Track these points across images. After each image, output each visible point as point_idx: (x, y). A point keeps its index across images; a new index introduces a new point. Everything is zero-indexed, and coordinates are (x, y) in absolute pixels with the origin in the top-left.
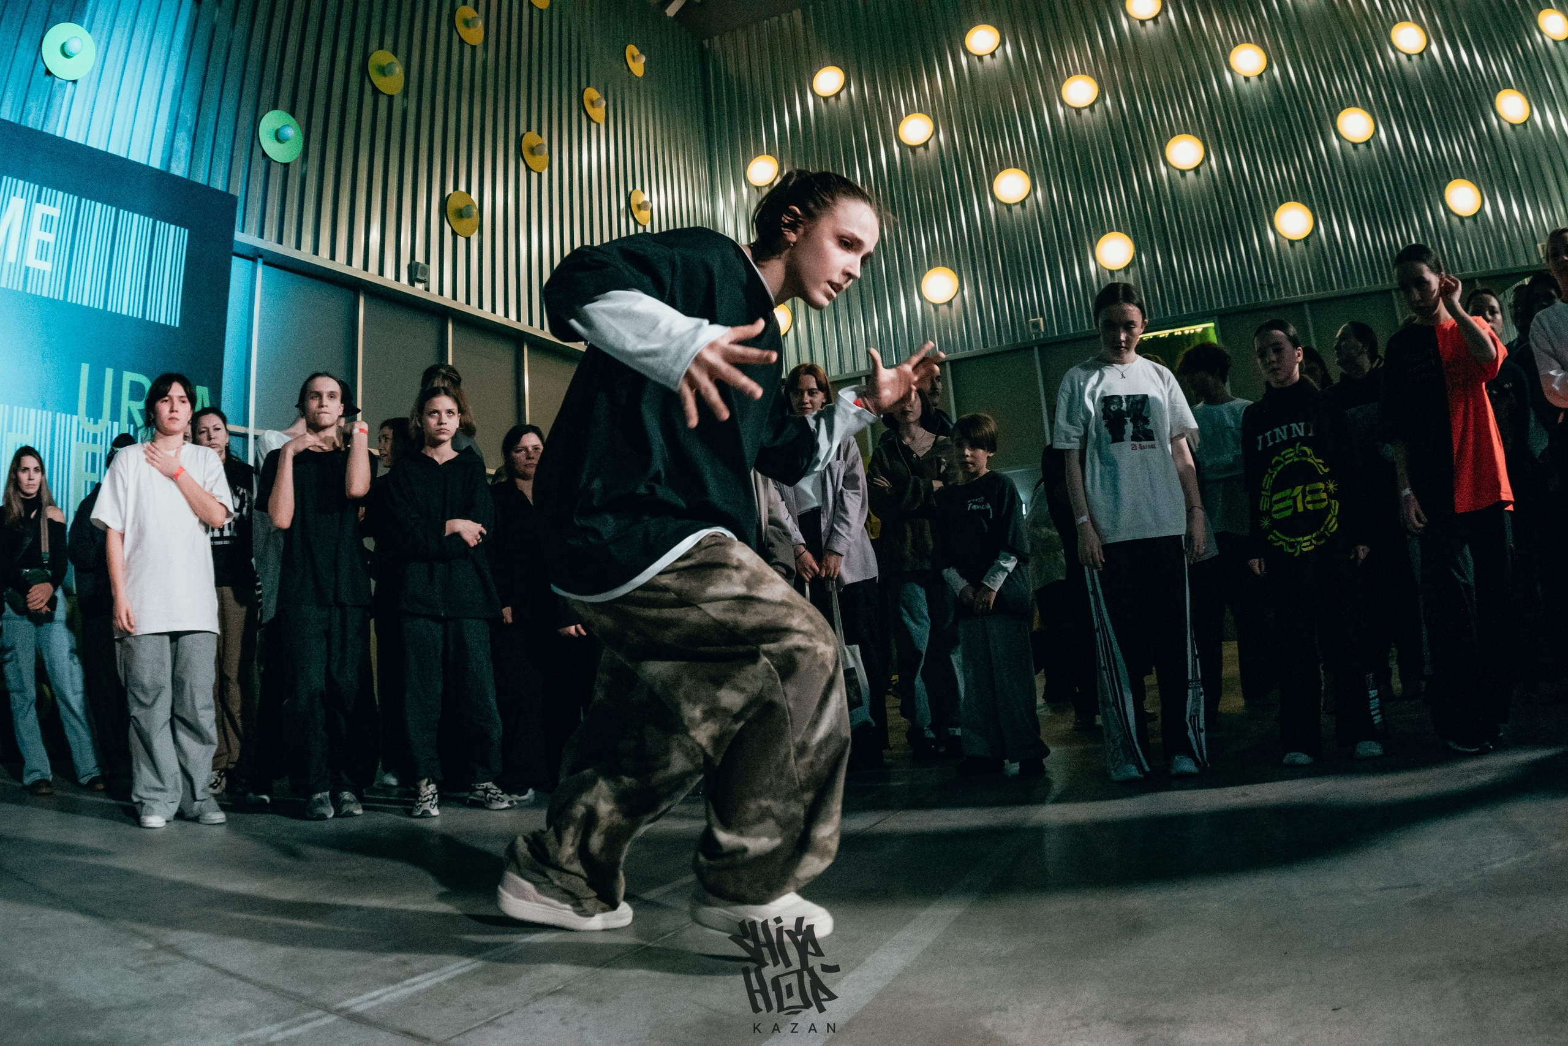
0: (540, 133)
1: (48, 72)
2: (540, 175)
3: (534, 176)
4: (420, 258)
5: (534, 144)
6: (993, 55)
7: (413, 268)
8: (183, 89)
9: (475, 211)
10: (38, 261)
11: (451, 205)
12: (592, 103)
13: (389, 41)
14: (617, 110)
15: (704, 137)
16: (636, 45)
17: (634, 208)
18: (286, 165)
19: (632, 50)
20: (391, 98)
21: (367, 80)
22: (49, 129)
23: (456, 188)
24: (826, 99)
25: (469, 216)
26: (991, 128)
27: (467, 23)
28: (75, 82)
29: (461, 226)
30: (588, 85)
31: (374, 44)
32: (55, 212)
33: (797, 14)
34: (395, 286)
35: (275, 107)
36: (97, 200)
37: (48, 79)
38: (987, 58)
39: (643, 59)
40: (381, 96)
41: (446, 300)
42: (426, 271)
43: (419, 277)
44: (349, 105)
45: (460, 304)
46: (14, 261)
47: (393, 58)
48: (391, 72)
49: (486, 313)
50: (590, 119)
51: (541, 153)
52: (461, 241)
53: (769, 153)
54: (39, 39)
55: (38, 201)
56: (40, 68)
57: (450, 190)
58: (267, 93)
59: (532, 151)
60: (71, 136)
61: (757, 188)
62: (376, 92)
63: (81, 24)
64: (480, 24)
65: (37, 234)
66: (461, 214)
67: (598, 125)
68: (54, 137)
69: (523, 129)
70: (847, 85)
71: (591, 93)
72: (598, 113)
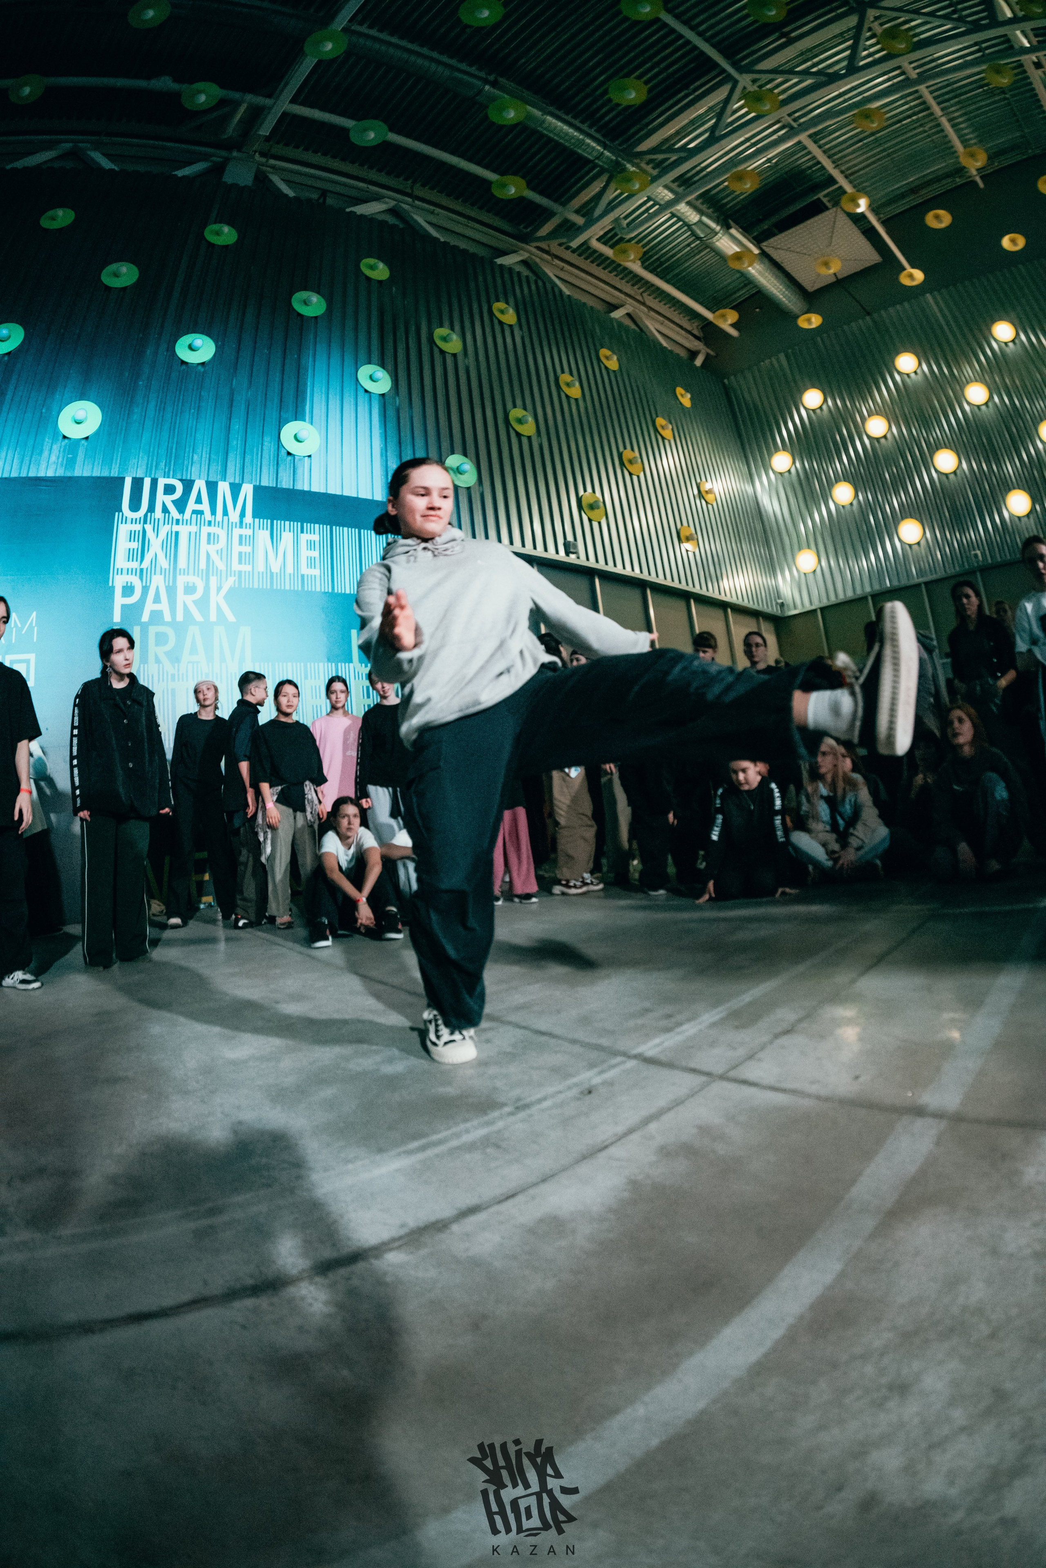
0: (632, 449)
1: (289, 454)
2: (638, 477)
3: (635, 478)
4: (570, 538)
5: (631, 457)
6: (915, 372)
7: (566, 545)
8: (386, 451)
9: (601, 505)
10: (309, 569)
11: (584, 504)
12: (663, 427)
13: (519, 402)
14: (680, 432)
15: (739, 444)
16: (682, 387)
17: (704, 494)
18: (468, 488)
19: (679, 390)
20: (529, 438)
21: (511, 429)
22: (299, 487)
23: (585, 491)
24: (814, 411)
25: (598, 508)
26: (926, 421)
27: (568, 385)
28: (310, 456)
29: (593, 514)
30: (657, 417)
31: (509, 405)
32: (316, 537)
33: (782, 356)
34: (556, 557)
35: (453, 453)
36: (344, 526)
37: (290, 458)
38: (913, 375)
39: (689, 396)
40: (522, 437)
41: (592, 563)
42: (575, 546)
43: (572, 550)
44: (502, 445)
45: (601, 565)
46: (292, 572)
47: (524, 413)
48: (526, 422)
49: (619, 570)
50: (663, 438)
51: (636, 462)
52: (595, 525)
53: (784, 450)
54: (277, 435)
55: (302, 532)
56: (283, 453)
57: (581, 492)
58: (445, 444)
59: (630, 462)
60: (315, 489)
61: (781, 474)
62: (519, 435)
63: (305, 420)
64: (577, 384)
65: (305, 553)
66: (592, 507)
67: (669, 441)
68: (303, 492)
69: (621, 449)
70: (825, 401)
71: (660, 421)
72: (667, 433)
